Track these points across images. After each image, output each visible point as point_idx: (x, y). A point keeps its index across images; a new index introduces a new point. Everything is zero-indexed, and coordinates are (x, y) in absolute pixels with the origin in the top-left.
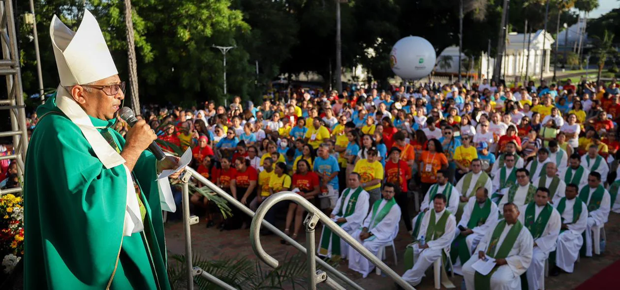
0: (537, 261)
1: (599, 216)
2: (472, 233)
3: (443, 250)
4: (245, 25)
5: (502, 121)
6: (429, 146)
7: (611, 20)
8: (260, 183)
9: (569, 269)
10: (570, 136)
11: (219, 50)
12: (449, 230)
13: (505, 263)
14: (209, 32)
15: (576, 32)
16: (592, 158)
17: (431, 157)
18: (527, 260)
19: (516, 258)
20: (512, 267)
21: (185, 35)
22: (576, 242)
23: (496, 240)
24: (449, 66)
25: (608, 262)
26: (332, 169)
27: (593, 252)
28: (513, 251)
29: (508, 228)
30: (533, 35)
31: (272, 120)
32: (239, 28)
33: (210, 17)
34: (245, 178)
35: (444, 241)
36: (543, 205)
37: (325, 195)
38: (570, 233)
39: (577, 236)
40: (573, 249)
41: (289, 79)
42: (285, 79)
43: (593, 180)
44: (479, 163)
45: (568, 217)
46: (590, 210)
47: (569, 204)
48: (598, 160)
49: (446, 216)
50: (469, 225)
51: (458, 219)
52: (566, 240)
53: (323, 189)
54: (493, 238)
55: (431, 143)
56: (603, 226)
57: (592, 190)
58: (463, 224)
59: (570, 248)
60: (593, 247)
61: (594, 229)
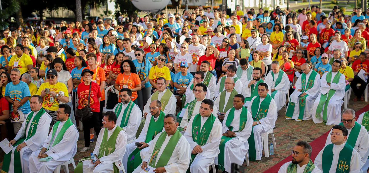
0: (201, 168)
1: (266, 123)
2: (147, 146)
3: (114, 164)
5: (200, 42)
6: (124, 68)
10: (263, 55)
12: (120, 145)
13: (165, 171)
16: (275, 73)
17: (127, 78)
18: (183, 167)
19: (174, 165)
22: (243, 147)
23: (158, 151)
26: (23, 95)
27: (263, 156)
28: (172, 160)
29: (168, 138)
35: (115, 157)
36: (207, 116)
37: (16, 120)
38: (237, 140)
39: (244, 142)
40: (240, 154)
41: (41, 15)
42: (38, 16)
43: (263, 90)
44: (163, 81)
45: (236, 125)
46: (255, 119)
47: (237, 114)
48: (281, 75)
49: (117, 132)
50: (147, 140)
51: (137, 136)
52: (234, 147)
53: (14, 114)
54: (156, 149)
55: (126, 64)
56: (271, 131)
57: (261, 100)
58: (142, 139)
59: (236, 153)
60: (263, 152)
61: (263, 135)
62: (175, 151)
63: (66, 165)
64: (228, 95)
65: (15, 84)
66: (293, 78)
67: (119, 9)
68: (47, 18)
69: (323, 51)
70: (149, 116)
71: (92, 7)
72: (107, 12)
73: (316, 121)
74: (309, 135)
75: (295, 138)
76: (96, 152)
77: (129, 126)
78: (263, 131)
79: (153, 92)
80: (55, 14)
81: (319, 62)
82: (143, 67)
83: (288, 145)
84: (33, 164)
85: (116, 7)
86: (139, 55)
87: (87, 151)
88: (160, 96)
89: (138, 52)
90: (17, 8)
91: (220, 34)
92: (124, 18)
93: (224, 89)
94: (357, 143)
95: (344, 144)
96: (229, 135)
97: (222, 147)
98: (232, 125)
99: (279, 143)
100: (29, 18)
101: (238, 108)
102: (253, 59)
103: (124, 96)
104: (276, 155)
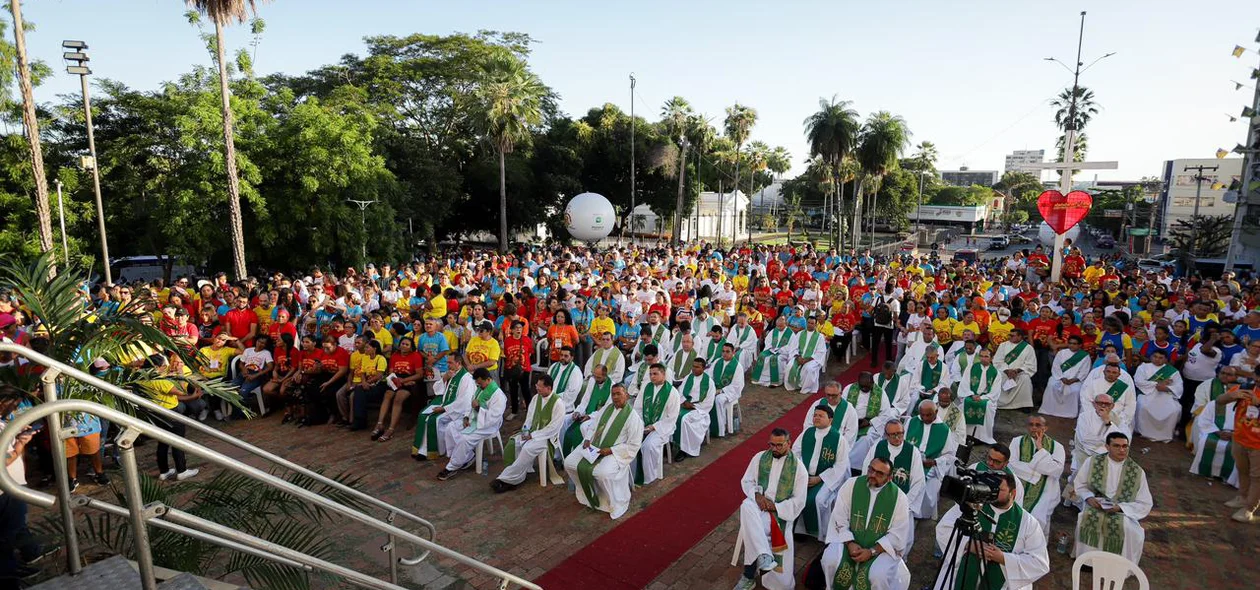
0: (654, 447)
1: (731, 391)
2: (589, 418)
3: (549, 440)
4: (388, 172)
7: (804, 183)
8: (352, 367)
9: (694, 452)
10: (727, 304)
11: (356, 205)
12: (556, 416)
13: (611, 453)
14: (344, 180)
15: (772, 193)
16: (742, 327)
17: (560, 331)
18: (634, 449)
19: (622, 446)
20: (617, 457)
21: (312, 184)
22: (703, 422)
23: (603, 427)
24: (642, 226)
25: (738, 441)
26: (439, 348)
27: (726, 431)
28: (620, 439)
29: (616, 412)
30: (726, 195)
31: (390, 289)
32: (380, 176)
33: (345, 164)
34: (332, 362)
35: (549, 430)
36: (660, 384)
37: (430, 379)
38: (697, 412)
39: (704, 416)
40: (700, 429)
41: (457, 239)
42: (454, 239)
43: (728, 352)
44: (609, 336)
45: (695, 395)
46: (719, 387)
47: (697, 381)
48: (747, 330)
49: (553, 401)
50: (588, 410)
51: (577, 403)
52: (692, 421)
53: (427, 372)
54: (600, 425)
55: (561, 314)
56: (737, 402)
57: (726, 363)
58: (581, 409)
59: (696, 429)
60: (726, 426)
61: (727, 406)
62: (624, 428)
63: (490, 438)
64: (685, 356)
65: (430, 335)
66: (761, 335)
67: (550, 235)
68: (465, 242)
69: (796, 300)
70: (592, 381)
71: (519, 231)
72: (536, 238)
73: (788, 387)
74: (780, 406)
75: (764, 409)
76: (528, 423)
77: (566, 392)
78: (727, 402)
79: (594, 351)
80: (474, 238)
81: (793, 314)
82: (584, 318)
83: (756, 417)
84: (451, 437)
85: (547, 233)
86: (579, 302)
87: (515, 418)
88: (606, 354)
89: (579, 299)
90: (431, 231)
91: (674, 276)
92: (556, 245)
93: (681, 347)
94: (843, 424)
95: (829, 428)
96: (687, 407)
97: (679, 423)
98: (691, 395)
99: (744, 416)
100: (443, 242)
101: (698, 375)
102: (713, 308)
103: (566, 356)
104: (741, 430)
